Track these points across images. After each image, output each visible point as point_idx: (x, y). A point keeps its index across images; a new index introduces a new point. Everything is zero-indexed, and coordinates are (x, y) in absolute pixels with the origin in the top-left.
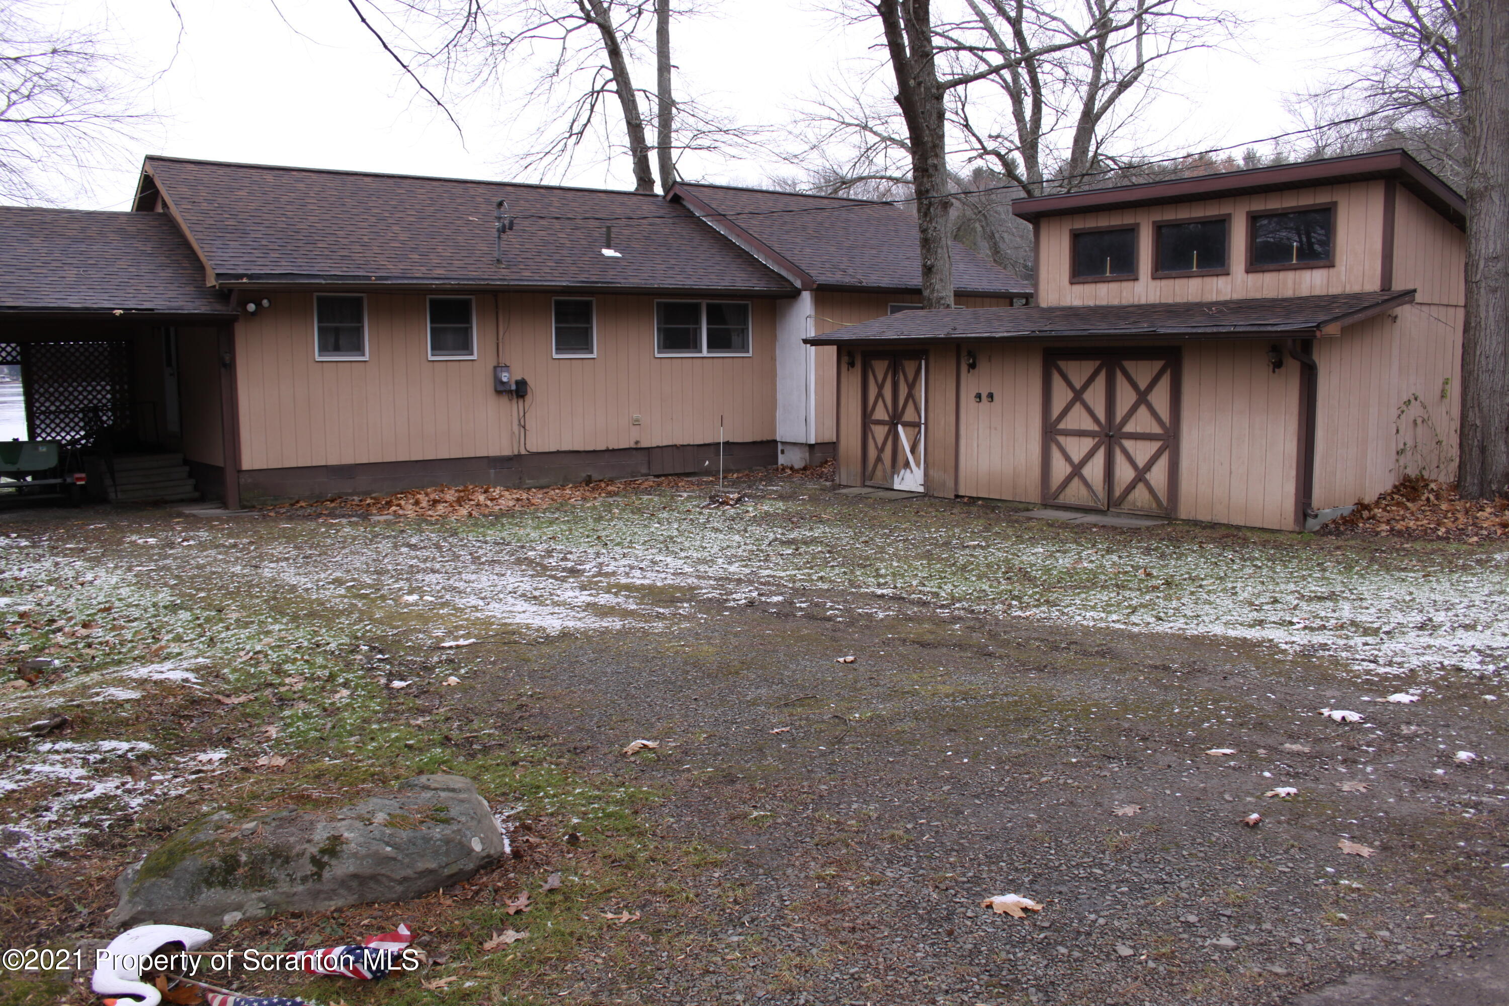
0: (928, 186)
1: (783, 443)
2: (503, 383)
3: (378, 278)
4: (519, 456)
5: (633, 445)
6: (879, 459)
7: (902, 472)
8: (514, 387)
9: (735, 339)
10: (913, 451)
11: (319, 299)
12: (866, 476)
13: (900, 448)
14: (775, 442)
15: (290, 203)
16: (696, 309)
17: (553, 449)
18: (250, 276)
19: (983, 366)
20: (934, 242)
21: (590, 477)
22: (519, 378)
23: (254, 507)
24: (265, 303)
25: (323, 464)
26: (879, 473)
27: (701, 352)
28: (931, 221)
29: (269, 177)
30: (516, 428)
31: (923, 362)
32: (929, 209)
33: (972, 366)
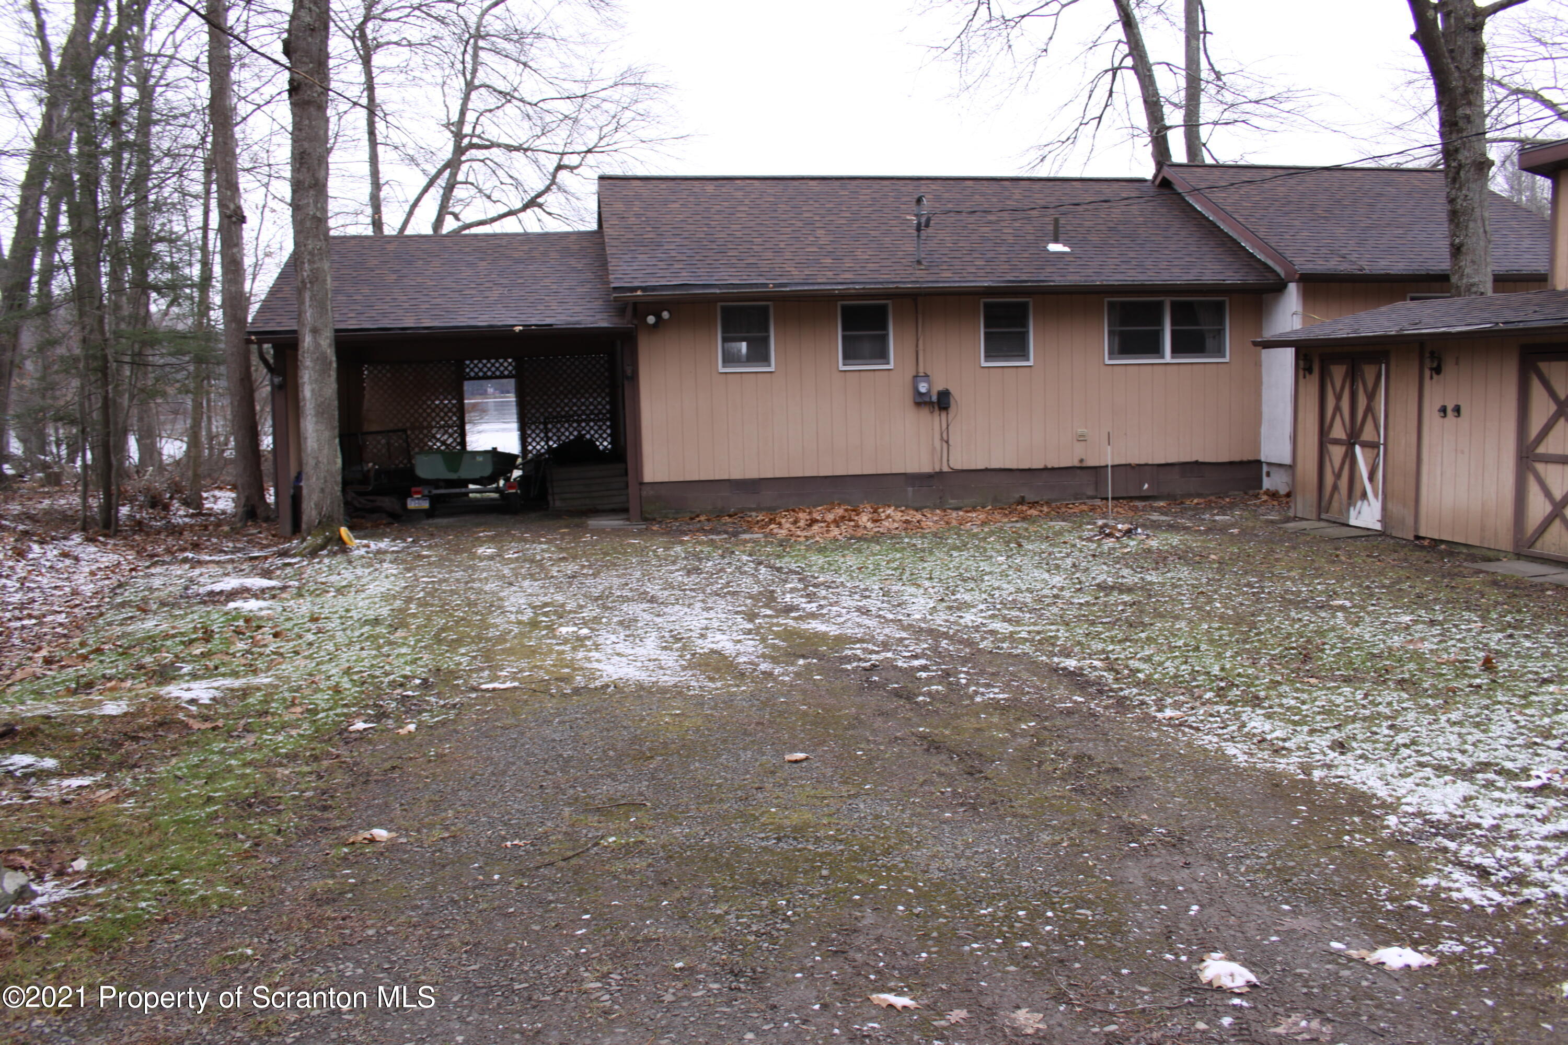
0: (1458, 144)
1: (1269, 464)
2: (921, 394)
3: (775, 285)
4: (940, 474)
5: (1076, 464)
6: (1335, 488)
7: (1359, 503)
8: (934, 398)
9: (1210, 343)
10: (1371, 478)
11: (724, 309)
12: (1322, 506)
13: (1357, 475)
14: (1259, 463)
15: (719, 212)
16: (1159, 306)
17: (981, 466)
18: (644, 289)
19: (1449, 370)
20: (1464, 214)
21: (1023, 498)
22: (941, 388)
23: (654, 519)
24: (666, 315)
25: (726, 477)
26: (1335, 505)
27: (1163, 357)
28: (1460, 189)
29: (710, 188)
30: (937, 443)
31: (1383, 366)
32: (1458, 173)
33: (1438, 370)
